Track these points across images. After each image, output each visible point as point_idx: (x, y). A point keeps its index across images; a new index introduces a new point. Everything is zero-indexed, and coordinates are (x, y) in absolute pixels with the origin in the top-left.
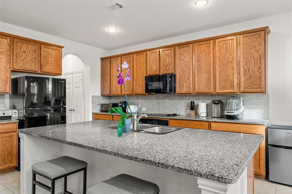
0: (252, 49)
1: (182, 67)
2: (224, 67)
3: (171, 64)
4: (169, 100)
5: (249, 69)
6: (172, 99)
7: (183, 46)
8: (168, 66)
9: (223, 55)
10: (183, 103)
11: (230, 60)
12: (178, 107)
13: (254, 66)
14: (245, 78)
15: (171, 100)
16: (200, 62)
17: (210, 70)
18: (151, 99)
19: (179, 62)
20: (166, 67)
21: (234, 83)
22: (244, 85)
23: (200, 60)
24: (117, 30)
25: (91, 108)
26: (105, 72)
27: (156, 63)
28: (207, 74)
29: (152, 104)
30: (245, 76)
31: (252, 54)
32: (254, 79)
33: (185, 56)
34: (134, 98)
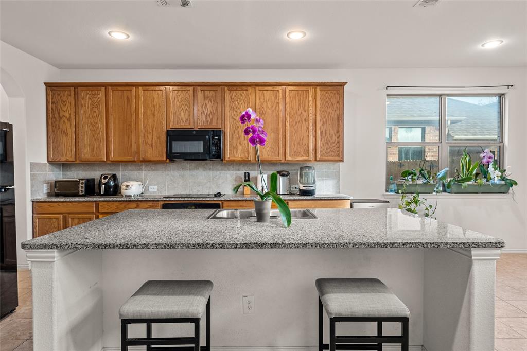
0: (330, 107)
1: (235, 120)
2: (297, 126)
3: (216, 114)
4: (204, 170)
5: (326, 131)
6: (210, 169)
7: (237, 87)
8: (211, 117)
9: (295, 109)
10: (228, 176)
11: (304, 118)
12: (220, 182)
13: (331, 129)
14: (322, 142)
15: (208, 171)
16: (263, 116)
17: (278, 129)
18: (168, 170)
19: (229, 111)
20: (206, 116)
21: (310, 148)
22: (321, 151)
23: (263, 113)
24: (129, 37)
25: (30, 190)
26: (59, 113)
27: (186, 109)
28: (272, 134)
29: (171, 179)
30: (321, 139)
31: (329, 113)
32: (331, 145)
33: (240, 103)
34: (130, 168)
